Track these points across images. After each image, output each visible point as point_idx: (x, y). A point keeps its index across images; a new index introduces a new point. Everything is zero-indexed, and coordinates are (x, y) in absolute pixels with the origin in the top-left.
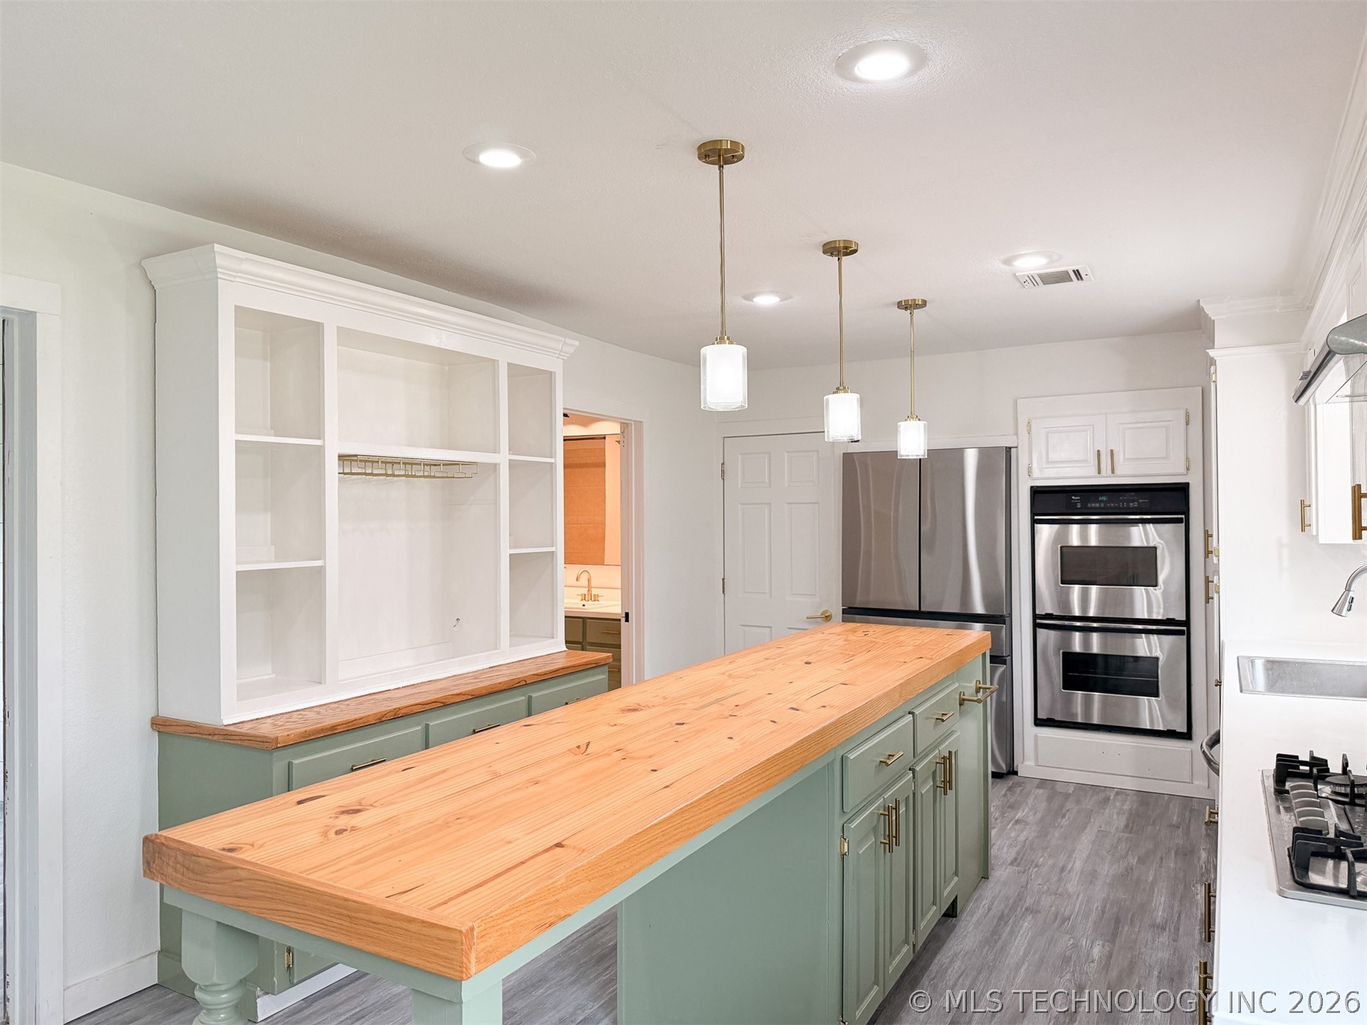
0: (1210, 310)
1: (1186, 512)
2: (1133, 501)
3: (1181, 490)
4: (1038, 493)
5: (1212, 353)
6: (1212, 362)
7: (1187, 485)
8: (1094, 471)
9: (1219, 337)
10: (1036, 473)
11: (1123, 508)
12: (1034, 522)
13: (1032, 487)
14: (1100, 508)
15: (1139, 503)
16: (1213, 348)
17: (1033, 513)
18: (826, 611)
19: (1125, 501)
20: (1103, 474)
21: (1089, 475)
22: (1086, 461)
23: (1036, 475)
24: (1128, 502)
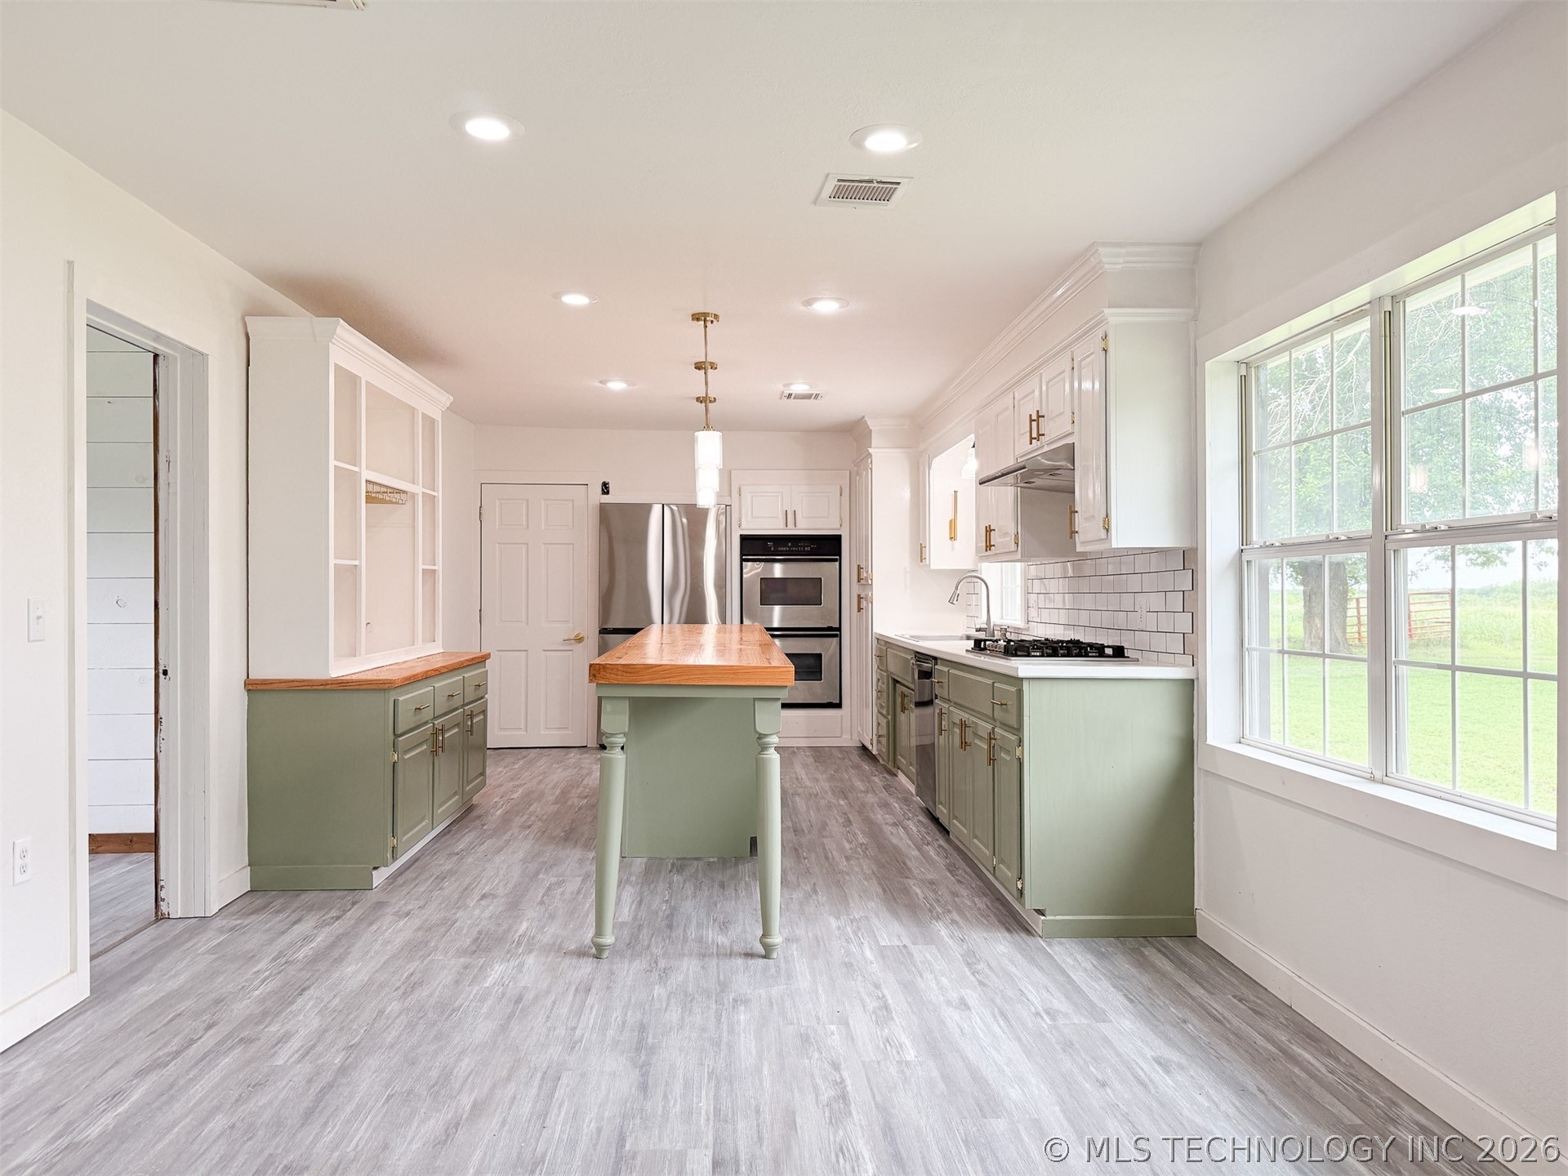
0: (870, 423)
1: (840, 555)
2: (807, 547)
3: (836, 540)
4: (745, 540)
5: (870, 450)
6: (870, 455)
7: (840, 535)
8: (782, 525)
9: (875, 440)
10: (744, 525)
11: (801, 551)
12: (742, 560)
13: (741, 535)
14: (786, 551)
15: (812, 548)
16: (871, 447)
17: (742, 554)
18: (579, 634)
19: (801, 547)
20: (789, 527)
21: (779, 527)
22: (777, 517)
23: (743, 526)
24: (804, 547)
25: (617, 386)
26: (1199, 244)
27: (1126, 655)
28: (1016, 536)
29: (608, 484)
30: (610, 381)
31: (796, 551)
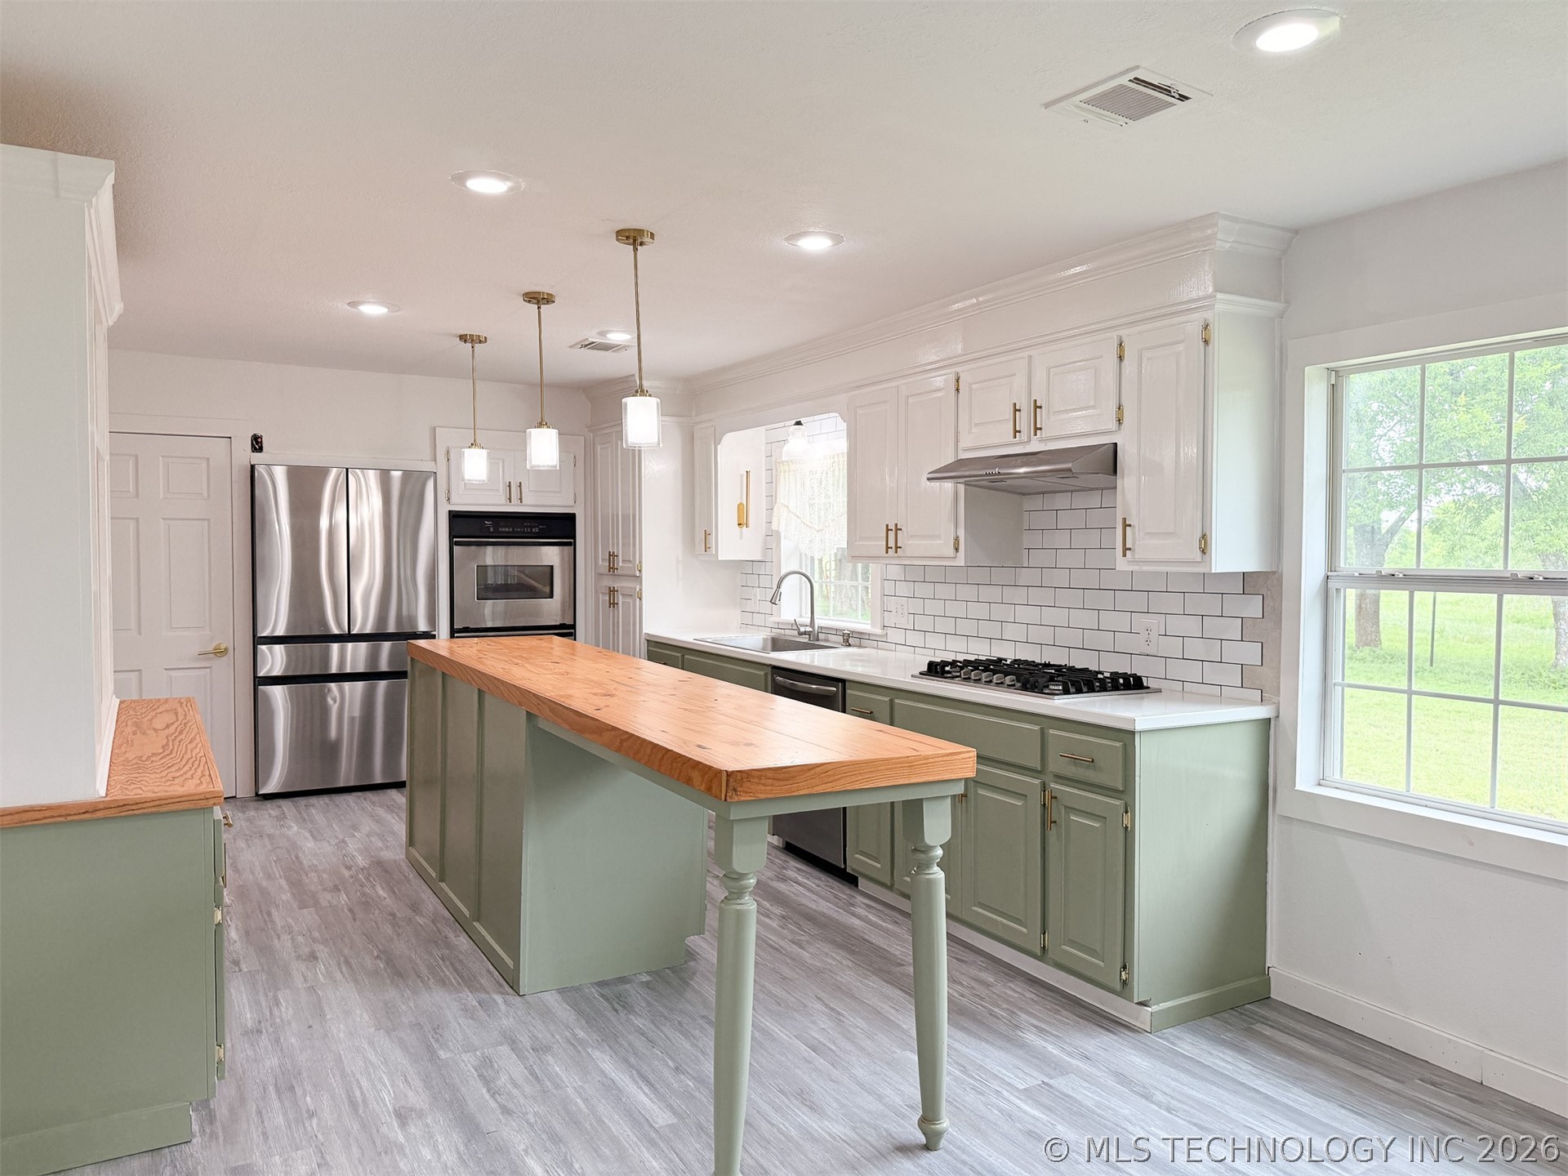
1: (574, 537)
2: (535, 527)
3: (570, 519)
4: (455, 517)
7: (575, 514)
8: (503, 499)
11: (526, 532)
12: (452, 544)
13: (450, 511)
14: (508, 532)
15: (539, 529)
17: (452, 536)
18: (220, 645)
19: (527, 527)
20: (512, 503)
21: (500, 503)
22: (498, 490)
23: (453, 500)
24: (531, 527)
25: (373, 310)
26: (1296, 232)
27: (1145, 684)
28: (957, 539)
29: (261, 437)
30: (363, 303)
31: (521, 532)
